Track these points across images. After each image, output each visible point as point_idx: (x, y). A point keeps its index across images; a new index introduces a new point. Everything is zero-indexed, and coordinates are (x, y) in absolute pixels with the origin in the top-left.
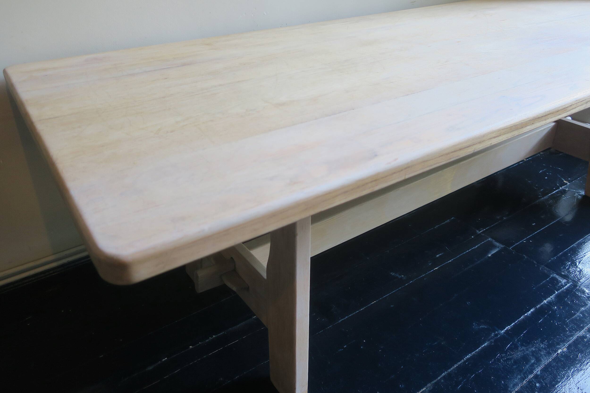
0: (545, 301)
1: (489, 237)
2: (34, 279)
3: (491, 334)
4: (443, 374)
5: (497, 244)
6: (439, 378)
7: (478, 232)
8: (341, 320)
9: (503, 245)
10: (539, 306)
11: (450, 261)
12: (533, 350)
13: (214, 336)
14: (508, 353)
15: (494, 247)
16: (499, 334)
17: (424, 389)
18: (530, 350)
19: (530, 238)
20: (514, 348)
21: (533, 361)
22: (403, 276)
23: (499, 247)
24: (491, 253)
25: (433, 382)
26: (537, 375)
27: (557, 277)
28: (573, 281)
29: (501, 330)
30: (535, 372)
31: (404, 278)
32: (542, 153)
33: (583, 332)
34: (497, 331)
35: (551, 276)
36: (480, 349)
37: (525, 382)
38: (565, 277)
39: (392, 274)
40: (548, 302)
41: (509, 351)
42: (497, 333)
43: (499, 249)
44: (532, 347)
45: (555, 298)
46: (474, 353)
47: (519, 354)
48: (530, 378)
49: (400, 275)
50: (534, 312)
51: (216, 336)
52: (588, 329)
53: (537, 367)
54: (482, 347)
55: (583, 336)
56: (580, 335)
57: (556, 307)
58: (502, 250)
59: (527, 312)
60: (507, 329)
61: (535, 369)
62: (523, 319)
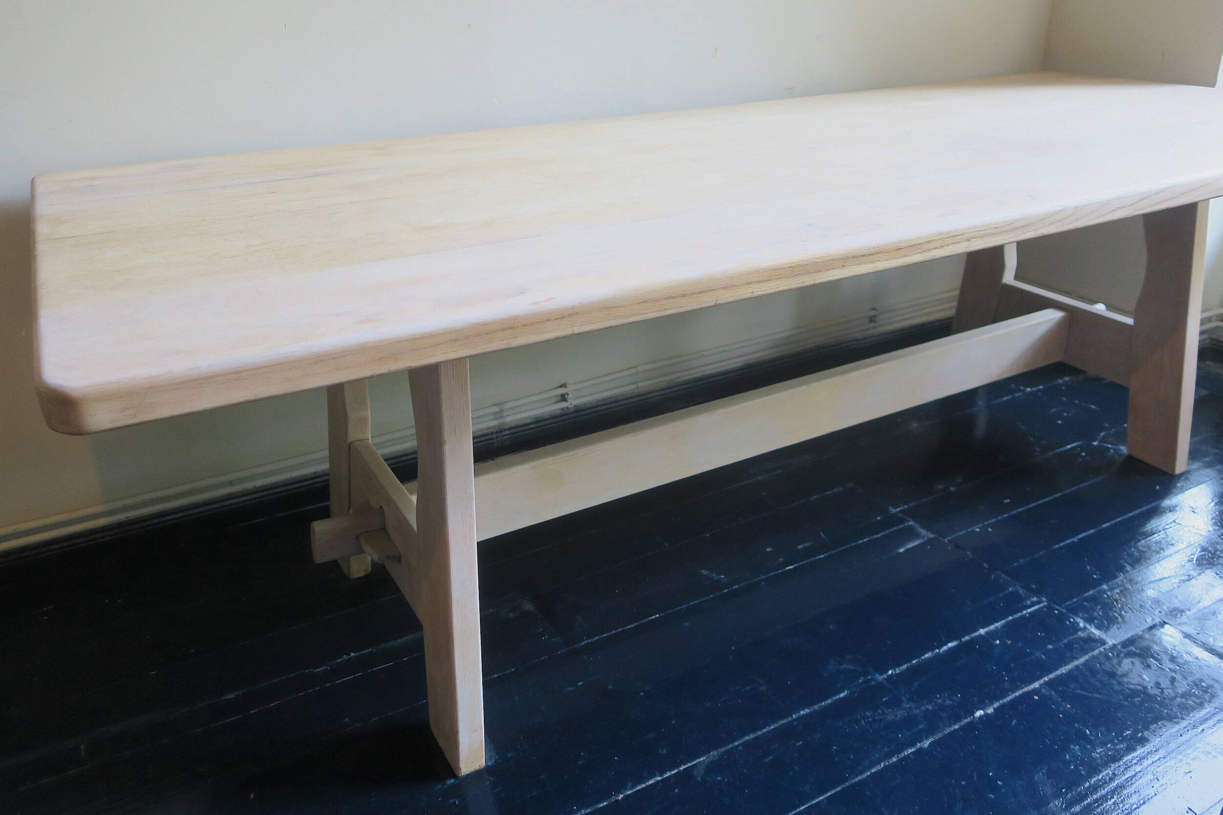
0: (982, 631)
1: (909, 519)
2: (66, 544)
3: (859, 678)
4: (747, 738)
5: (923, 532)
6: (737, 743)
7: (893, 510)
8: (586, 642)
9: (933, 533)
10: (967, 638)
11: (822, 556)
12: (928, 709)
13: (352, 654)
14: (880, 711)
15: (917, 536)
16: (873, 679)
17: (702, 759)
18: (923, 708)
19: (990, 525)
20: (896, 703)
21: (921, 727)
22: (723, 577)
23: (923, 537)
24: (906, 545)
25: (722, 750)
26: (920, 750)
27: (1021, 591)
28: (1049, 600)
29: (881, 674)
30: (919, 745)
31: (725, 581)
32: (1066, 379)
33: (1036, 685)
34: (871, 675)
35: (1010, 589)
36: (829, 701)
37: (894, 759)
38: (1038, 592)
39: (705, 572)
40: (987, 633)
41: (883, 708)
42: (870, 677)
43: (923, 541)
44: (927, 704)
45: (1004, 626)
46: (816, 707)
47: (900, 714)
48: (906, 754)
49: (718, 574)
50: (954, 647)
51: (357, 654)
52: (1050, 680)
53: (927, 738)
54: (834, 698)
55: (1035, 692)
56: (1030, 689)
57: (998, 642)
58: (929, 541)
59: (939, 647)
60: (892, 673)
61: (920, 741)
62: (929, 659)
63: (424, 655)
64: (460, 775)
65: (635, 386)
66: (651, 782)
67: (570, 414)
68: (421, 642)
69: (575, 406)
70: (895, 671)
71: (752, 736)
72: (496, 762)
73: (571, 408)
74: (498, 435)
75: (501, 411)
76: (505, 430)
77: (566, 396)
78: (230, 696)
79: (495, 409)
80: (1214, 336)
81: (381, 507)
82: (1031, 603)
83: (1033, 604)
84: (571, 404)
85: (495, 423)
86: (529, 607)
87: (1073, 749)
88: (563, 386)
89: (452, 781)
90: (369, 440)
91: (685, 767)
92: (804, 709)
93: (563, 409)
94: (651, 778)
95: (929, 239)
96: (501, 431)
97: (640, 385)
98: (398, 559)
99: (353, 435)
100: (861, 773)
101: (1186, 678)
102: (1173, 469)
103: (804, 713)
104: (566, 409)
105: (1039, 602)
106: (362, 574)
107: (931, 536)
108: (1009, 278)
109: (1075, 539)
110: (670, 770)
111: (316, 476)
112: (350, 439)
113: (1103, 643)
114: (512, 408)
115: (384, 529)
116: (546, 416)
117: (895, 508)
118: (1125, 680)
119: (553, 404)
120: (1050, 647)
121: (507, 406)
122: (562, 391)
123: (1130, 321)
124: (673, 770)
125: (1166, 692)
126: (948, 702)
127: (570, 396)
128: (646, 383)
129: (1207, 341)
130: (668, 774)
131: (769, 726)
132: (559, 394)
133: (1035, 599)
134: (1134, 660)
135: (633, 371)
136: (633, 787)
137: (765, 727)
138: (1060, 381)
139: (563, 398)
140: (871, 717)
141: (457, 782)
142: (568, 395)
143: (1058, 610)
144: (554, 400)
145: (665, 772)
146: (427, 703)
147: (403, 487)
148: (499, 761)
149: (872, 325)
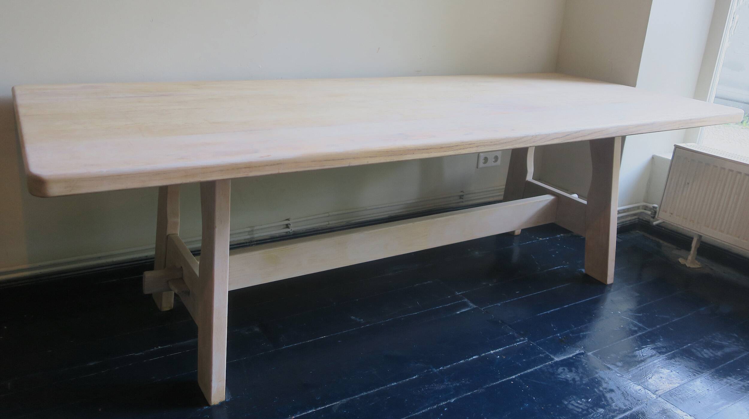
0: (492, 352)
1: (465, 298)
3: (425, 370)
4: (363, 394)
5: (471, 304)
6: (357, 397)
8: (285, 347)
10: (484, 355)
11: (417, 313)
12: (456, 385)
13: (159, 347)
15: (468, 306)
16: (432, 371)
17: (338, 403)
18: (454, 385)
19: (506, 303)
20: (441, 382)
21: (452, 393)
22: (362, 320)
23: (471, 307)
24: (461, 310)
25: (349, 399)
26: (450, 403)
27: (516, 335)
28: (529, 339)
29: (436, 369)
30: (449, 401)
31: (363, 322)
32: (562, 235)
33: (514, 377)
34: (431, 369)
35: (510, 333)
36: (408, 380)
37: (435, 407)
38: (524, 336)
39: (353, 318)
40: (494, 353)
41: (434, 383)
42: (430, 370)
43: (470, 309)
44: (457, 383)
45: (503, 350)
46: (400, 382)
47: (442, 387)
48: (442, 404)
49: (360, 319)
50: (476, 358)
51: (162, 347)
52: (521, 375)
53: (453, 398)
54: (410, 379)
55: (512, 380)
56: (510, 379)
57: (499, 357)
58: (474, 309)
59: (468, 358)
60: (442, 369)
61: (450, 399)
62: (462, 363)
63: (197, 350)
64: (211, 405)
65: (327, 223)
66: (310, 411)
67: (290, 235)
68: (197, 343)
69: (294, 231)
70: (444, 368)
71: (365, 393)
72: (230, 400)
73: (291, 232)
74: (250, 244)
75: (252, 231)
76: (254, 242)
77: (289, 226)
78: (92, 364)
79: (249, 229)
80: (641, 217)
81: (181, 267)
82: (520, 340)
83: (520, 341)
84: (292, 230)
85: (248, 237)
86: (257, 329)
87: (525, 406)
88: (288, 220)
89: (207, 407)
90: (178, 234)
91: (329, 406)
92: (394, 383)
93: (287, 232)
94: (310, 410)
95: (457, 144)
96: (252, 242)
97: (330, 222)
98: (188, 293)
99: (169, 231)
100: (417, 412)
101: (588, 377)
102: (606, 281)
103: (394, 384)
104: (288, 233)
105: (523, 340)
106: (168, 309)
107: (475, 306)
108: (530, 177)
109: (549, 312)
110: (320, 407)
111: (147, 258)
112: (167, 234)
113: (552, 359)
114: (258, 230)
115: (182, 279)
116: (277, 235)
117: (458, 293)
118: (559, 376)
119: (281, 229)
120: (524, 360)
121: (255, 228)
122: (287, 222)
123: (585, 202)
124: (322, 407)
125: (577, 383)
126: (467, 382)
127: (291, 225)
128: (334, 222)
129: (637, 220)
130: (319, 409)
131: (375, 389)
132: (285, 224)
133: (522, 339)
134: (565, 368)
135: (327, 215)
136: (301, 413)
137: (372, 390)
138: (558, 236)
139: (287, 226)
140: (427, 388)
141: (210, 408)
142: (290, 225)
143: (532, 344)
144: (282, 227)
145: (318, 407)
146: (197, 371)
147: (194, 258)
148: (232, 400)
149: (461, 200)
